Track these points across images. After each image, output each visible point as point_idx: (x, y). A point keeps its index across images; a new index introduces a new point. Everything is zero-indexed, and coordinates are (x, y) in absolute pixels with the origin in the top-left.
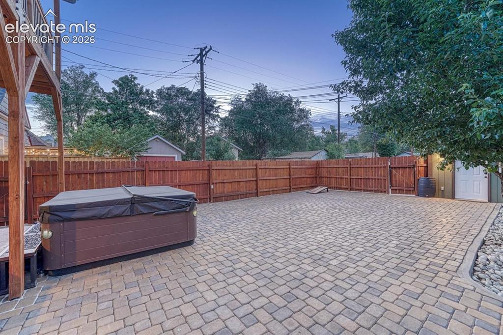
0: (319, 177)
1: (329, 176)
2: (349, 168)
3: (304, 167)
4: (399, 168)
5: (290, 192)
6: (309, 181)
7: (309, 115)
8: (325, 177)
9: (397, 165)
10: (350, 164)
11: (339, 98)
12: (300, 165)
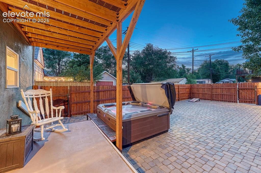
0: (192, 93)
1: (198, 93)
2: (211, 89)
3: (185, 88)
4: (244, 89)
5: (179, 101)
6: (187, 95)
7: (176, 59)
8: (196, 93)
9: (243, 88)
10: (212, 87)
11: (193, 51)
12: (183, 87)
